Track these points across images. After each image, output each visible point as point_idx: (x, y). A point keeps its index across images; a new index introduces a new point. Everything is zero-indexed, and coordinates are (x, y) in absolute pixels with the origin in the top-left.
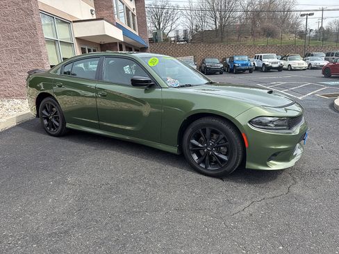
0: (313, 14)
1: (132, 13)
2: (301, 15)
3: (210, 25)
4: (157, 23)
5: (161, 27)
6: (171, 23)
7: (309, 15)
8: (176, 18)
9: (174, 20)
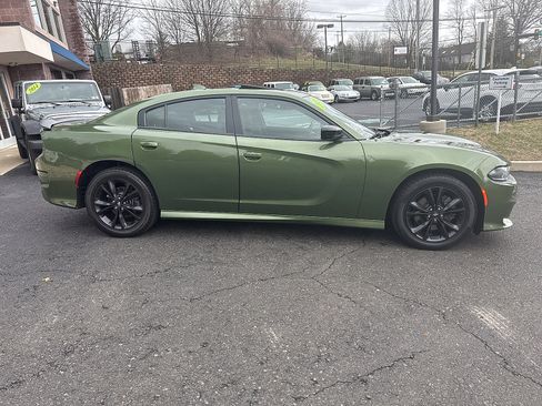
0: (332, 26)
1: (53, 10)
2: (318, 27)
3: (189, 34)
4: (91, 27)
5: (100, 34)
6: (117, 27)
7: (329, 26)
8: (125, 20)
9: (123, 23)
